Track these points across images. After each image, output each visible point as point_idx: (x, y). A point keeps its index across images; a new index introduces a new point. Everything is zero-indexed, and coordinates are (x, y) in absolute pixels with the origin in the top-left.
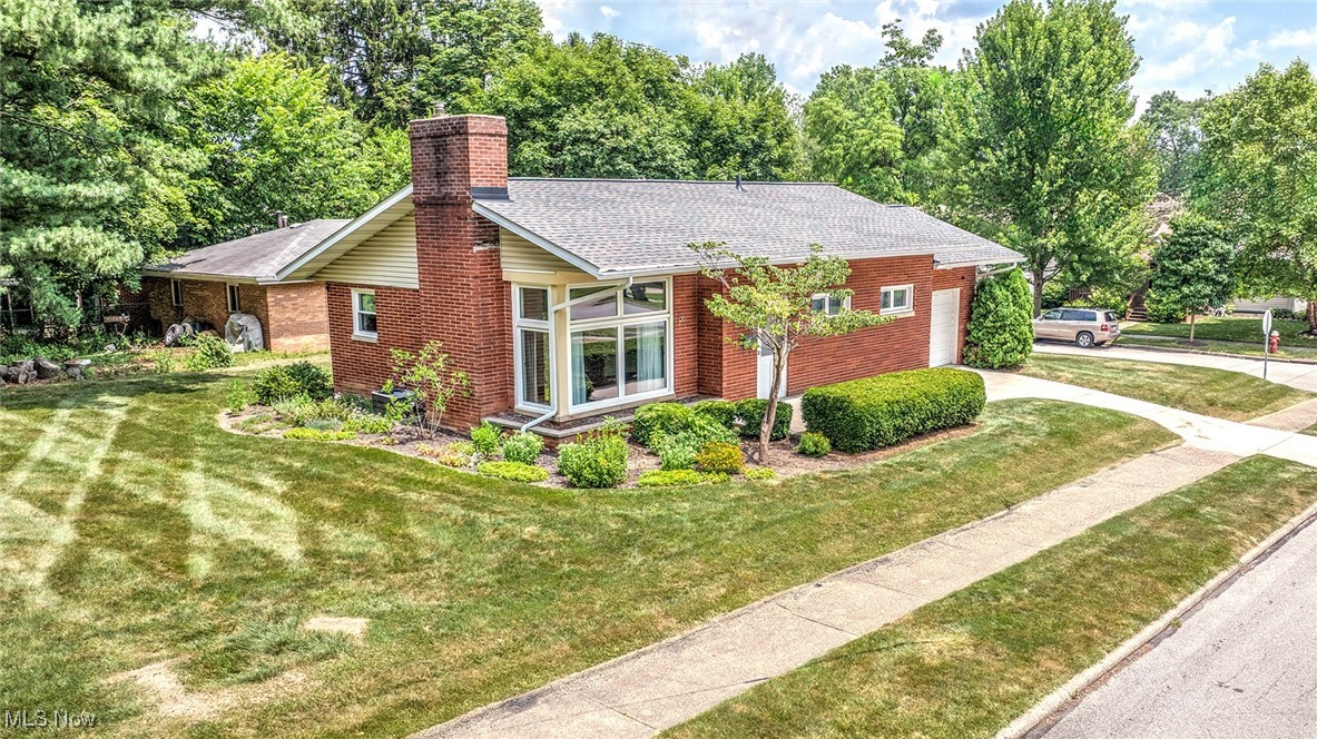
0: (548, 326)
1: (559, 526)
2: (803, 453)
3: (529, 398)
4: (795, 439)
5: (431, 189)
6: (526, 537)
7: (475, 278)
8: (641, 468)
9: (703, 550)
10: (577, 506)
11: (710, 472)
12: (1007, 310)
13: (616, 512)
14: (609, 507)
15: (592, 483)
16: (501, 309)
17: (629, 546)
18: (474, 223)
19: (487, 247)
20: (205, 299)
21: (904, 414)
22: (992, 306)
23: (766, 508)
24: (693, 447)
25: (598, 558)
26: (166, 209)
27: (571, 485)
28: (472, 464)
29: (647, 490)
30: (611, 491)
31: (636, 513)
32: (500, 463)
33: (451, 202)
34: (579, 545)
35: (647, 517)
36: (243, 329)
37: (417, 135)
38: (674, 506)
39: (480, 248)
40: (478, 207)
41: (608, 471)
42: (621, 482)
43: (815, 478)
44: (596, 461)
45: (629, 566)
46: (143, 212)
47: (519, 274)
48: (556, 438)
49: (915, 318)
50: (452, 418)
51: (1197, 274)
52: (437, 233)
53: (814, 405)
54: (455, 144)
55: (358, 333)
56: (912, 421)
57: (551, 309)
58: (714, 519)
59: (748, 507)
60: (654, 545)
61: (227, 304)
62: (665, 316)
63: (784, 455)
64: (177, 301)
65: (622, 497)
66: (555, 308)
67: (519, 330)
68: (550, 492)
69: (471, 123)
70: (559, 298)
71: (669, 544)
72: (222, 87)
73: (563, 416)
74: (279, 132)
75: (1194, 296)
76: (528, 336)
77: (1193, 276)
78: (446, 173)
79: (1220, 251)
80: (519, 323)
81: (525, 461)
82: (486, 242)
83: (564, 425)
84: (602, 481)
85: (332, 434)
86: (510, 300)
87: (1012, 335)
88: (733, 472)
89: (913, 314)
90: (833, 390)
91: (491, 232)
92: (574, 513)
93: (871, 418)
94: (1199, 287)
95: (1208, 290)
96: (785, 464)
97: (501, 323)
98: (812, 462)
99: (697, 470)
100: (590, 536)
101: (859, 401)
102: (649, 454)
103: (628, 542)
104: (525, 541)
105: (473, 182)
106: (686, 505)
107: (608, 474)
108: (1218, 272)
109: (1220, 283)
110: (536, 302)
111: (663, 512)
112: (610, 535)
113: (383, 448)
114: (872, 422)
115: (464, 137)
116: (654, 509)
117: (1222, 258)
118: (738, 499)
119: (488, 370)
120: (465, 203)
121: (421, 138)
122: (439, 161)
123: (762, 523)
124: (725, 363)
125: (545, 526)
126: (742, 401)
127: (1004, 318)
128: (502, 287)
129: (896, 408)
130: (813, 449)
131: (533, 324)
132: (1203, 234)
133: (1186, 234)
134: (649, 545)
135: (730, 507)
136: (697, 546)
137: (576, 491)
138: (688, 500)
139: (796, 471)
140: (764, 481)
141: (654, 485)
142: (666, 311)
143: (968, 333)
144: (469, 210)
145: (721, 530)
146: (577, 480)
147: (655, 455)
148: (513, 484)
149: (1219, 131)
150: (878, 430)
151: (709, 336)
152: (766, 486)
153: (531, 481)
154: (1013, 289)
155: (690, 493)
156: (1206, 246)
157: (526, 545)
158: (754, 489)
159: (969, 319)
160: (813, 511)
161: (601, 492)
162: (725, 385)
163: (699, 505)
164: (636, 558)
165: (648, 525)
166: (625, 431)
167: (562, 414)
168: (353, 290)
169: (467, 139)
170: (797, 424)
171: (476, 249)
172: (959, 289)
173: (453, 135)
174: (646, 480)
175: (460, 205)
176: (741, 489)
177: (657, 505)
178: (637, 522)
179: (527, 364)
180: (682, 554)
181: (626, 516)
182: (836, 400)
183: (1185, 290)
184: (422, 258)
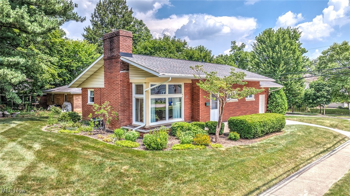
0: (143, 96)
1: (137, 166)
2: (230, 139)
3: (137, 120)
4: (226, 135)
5: (109, 54)
6: (122, 171)
7: (120, 81)
8: (173, 144)
9: (200, 179)
10: (147, 157)
11: (198, 145)
12: (280, 100)
13: (162, 160)
14: (160, 158)
15: (154, 148)
16: (129, 92)
17: (166, 176)
18: (121, 64)
19: (125, 72)
20: (59, 99)
21: (264, 126)
22: (275, 100)
23: (223, 160)
24: (192, 136)
25: (151, 183)
26: (51, 75)
27: (147, 149)
28: (113, 141)
29: (175, 152)
30: (161, 152)
31: (170, 161)
32: (123, 141)
33: (114, 57)
34: (144, 175)
35: (175, 163)
36: (67, 106)
37: (105, 38)
38: (186, 158)
39: (122, 72)
40: (122, 58)
41: (161, 144)
42: (165, 148)
43: (238, 148)
44: (156, 140)
45: (166, 187)
46: (43, 75)
47: (135, 80)
48: (144, 133)
49: (255, 101)
50: (112, 127)
51: (321, 96)
52: (109, 68)
53: (233, 123)
54: (116, 39)
55: (89, 102)
56: (266, 129)
57: (144, 90)
58: (203, 164)
59: (216, 159)
60: (178, 176)
61: (64, 100)
62: (182, 96)
63: (223, 140)
64: (53, 100)
65: (165, 154)
66: (146, 90)
67: (134, 98)
68: (138, 151)
69: (121, 32)
70: (147, 87)
71: (185, 175)
72: (69, 47)
73: (147, 126)
74: (83, 58)
75: (321, 101)
76: (137, 100)
77: (320, 96)
78: (113, 49)
79: (328, 89)
80: (135, 96)
81: (132, 140)
82: (124, 70)
83: (148, 129)
84: (158, 148)
85: (73, 132)
86: (132, 89)
87: (281, 108)
88: (206, 145)
89: (254, 100)
90: (239, 117)
91: (126, 66)
92: (145, 160)
93: (254, 127)
94: (322, 99)
95: (325, 100)
96: (225, 143)
97: (129, 96)
98: (234, 142)
99: (193, 144)
100: (150, 171)
101: (250, 121)
102: (176, 139)
103: (166, 174)
104: (120, 173)
105: (121, 50)
106: (191, 157)
107: (161, 145)
108: (327, 95)
109: (328, 98)
110: (140, 89)
111: (182, 160)
112: (159, 171)
113: (87, 136)
114: (254, 128)
115: (118, 37)
116: (177, 159)
117: (328, 91)
118: (211, 155)
119: (124, 111)
120: (118, 57)
121: (106, 39)
122: (111, 45)
123: (222, 166)
124: (200, 111)
125: (132, 166)
126: (207, 122)
127: (279, 103)
128: (129, 85)
129: (262, 124)
130: (234, 138)
131: (139, 96)
132: (322, 85)
133: (317, 85)
134: (175, 176)
135: (208, 159)
136: (197, 177)
137: (148, 152)
138: (191, 156)
139: (229, 145)
140: (219, 148)
141: (178, 150)
142: (182, 94)
143: (268, 107)
144: (119, 59)
145: (206, 169)
146: (149, 147)
147: (178, 139)
148: (125, 148)
149: (324, 60)
150: (256, 131)
151: (195, 102)
152: (220, 150)
153: (132, 147)
154: (280, 95)
155: (191, 152)
156: (323, 88)
157: (121, 175)
158: (216, 151)
159: (268, 103)
160: (242, 161)
161: (157, 152)
162: (200, 118)
163: (195, 158)
164: (169, 183)
165: (175, 166)
166: (168, 131)
167: (147, 125)
168: (88, 89)
169: (119, 37)
170: (226, 130)
171: (121, 72)
172: (264, 95)
173: (115, 37)
174: (175, 148)
175: (117, 58)
176: (211, 151)
177: (179, 157)
178: (170, 165)
179: (137, 109)
180: (190, 181)
181: (166, 162)
182: (241, 121)
183: (318, 100)
184: (106, 76)
